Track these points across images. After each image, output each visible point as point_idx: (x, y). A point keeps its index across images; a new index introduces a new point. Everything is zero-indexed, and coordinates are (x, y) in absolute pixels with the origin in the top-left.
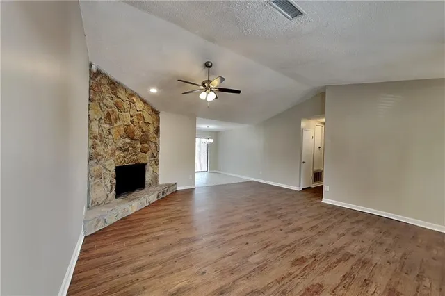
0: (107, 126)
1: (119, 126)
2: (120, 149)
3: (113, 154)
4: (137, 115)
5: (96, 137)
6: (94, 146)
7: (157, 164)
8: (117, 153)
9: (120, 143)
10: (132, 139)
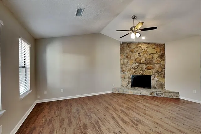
0: (126, 60)
1: (132, 59)
2: (133, 68)
3: (130, 70)
4: (143, 52)
5: (123, 65)
6: (122, 68)
7: (164, 77)
8: (132, 70)
9: (133, 66)
10: (140, 63)
